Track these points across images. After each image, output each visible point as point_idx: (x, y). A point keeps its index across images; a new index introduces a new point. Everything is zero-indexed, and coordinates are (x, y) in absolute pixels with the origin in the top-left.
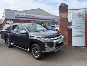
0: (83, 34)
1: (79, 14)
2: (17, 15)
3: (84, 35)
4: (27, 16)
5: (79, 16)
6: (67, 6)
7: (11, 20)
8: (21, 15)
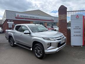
0: (81, 34)
1: (77, 16)
4: (27, 17)
5: (77, 17)
8: (21, 16)
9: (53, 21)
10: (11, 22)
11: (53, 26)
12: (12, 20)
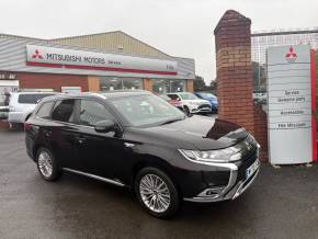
0: (307, 118)
1: (291, 50)
2: (35, 57)
3: (309, 124)
5: (291, 57)
6: (248, 22)
7: (11, 77)
8: (49, 56)
9: (175, 74)
10: (7, 79)
11: (178, 94)
12: (13, 73)
